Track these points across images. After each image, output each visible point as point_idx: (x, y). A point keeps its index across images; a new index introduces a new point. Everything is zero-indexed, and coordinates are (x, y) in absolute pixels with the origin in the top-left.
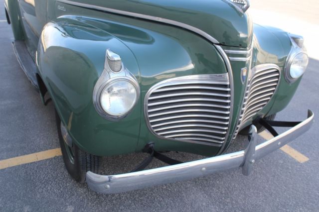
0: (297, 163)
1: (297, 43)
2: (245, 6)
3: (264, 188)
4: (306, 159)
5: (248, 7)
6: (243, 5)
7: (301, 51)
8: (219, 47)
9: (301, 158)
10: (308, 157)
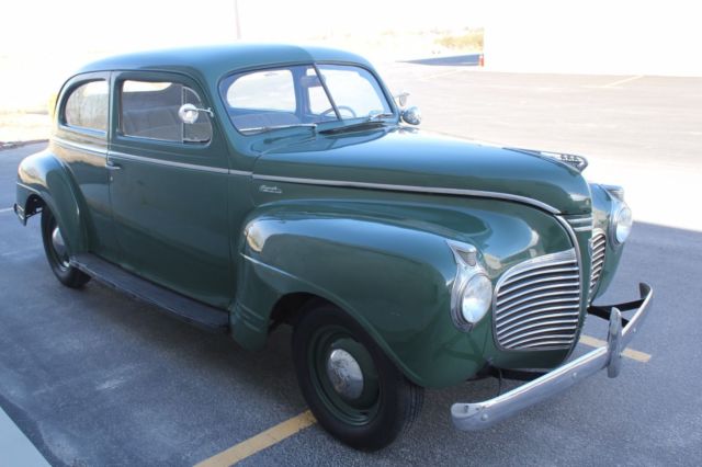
0: (640, 363)
1: (616, 196)
2: (582, 164)
3: (620, 402)
4: (649, 356)
5: (586, 165)
6: (579, 163)
7: (623, 206)
8: (560, 218)
9: (643, 357)
10: (649, 353)
